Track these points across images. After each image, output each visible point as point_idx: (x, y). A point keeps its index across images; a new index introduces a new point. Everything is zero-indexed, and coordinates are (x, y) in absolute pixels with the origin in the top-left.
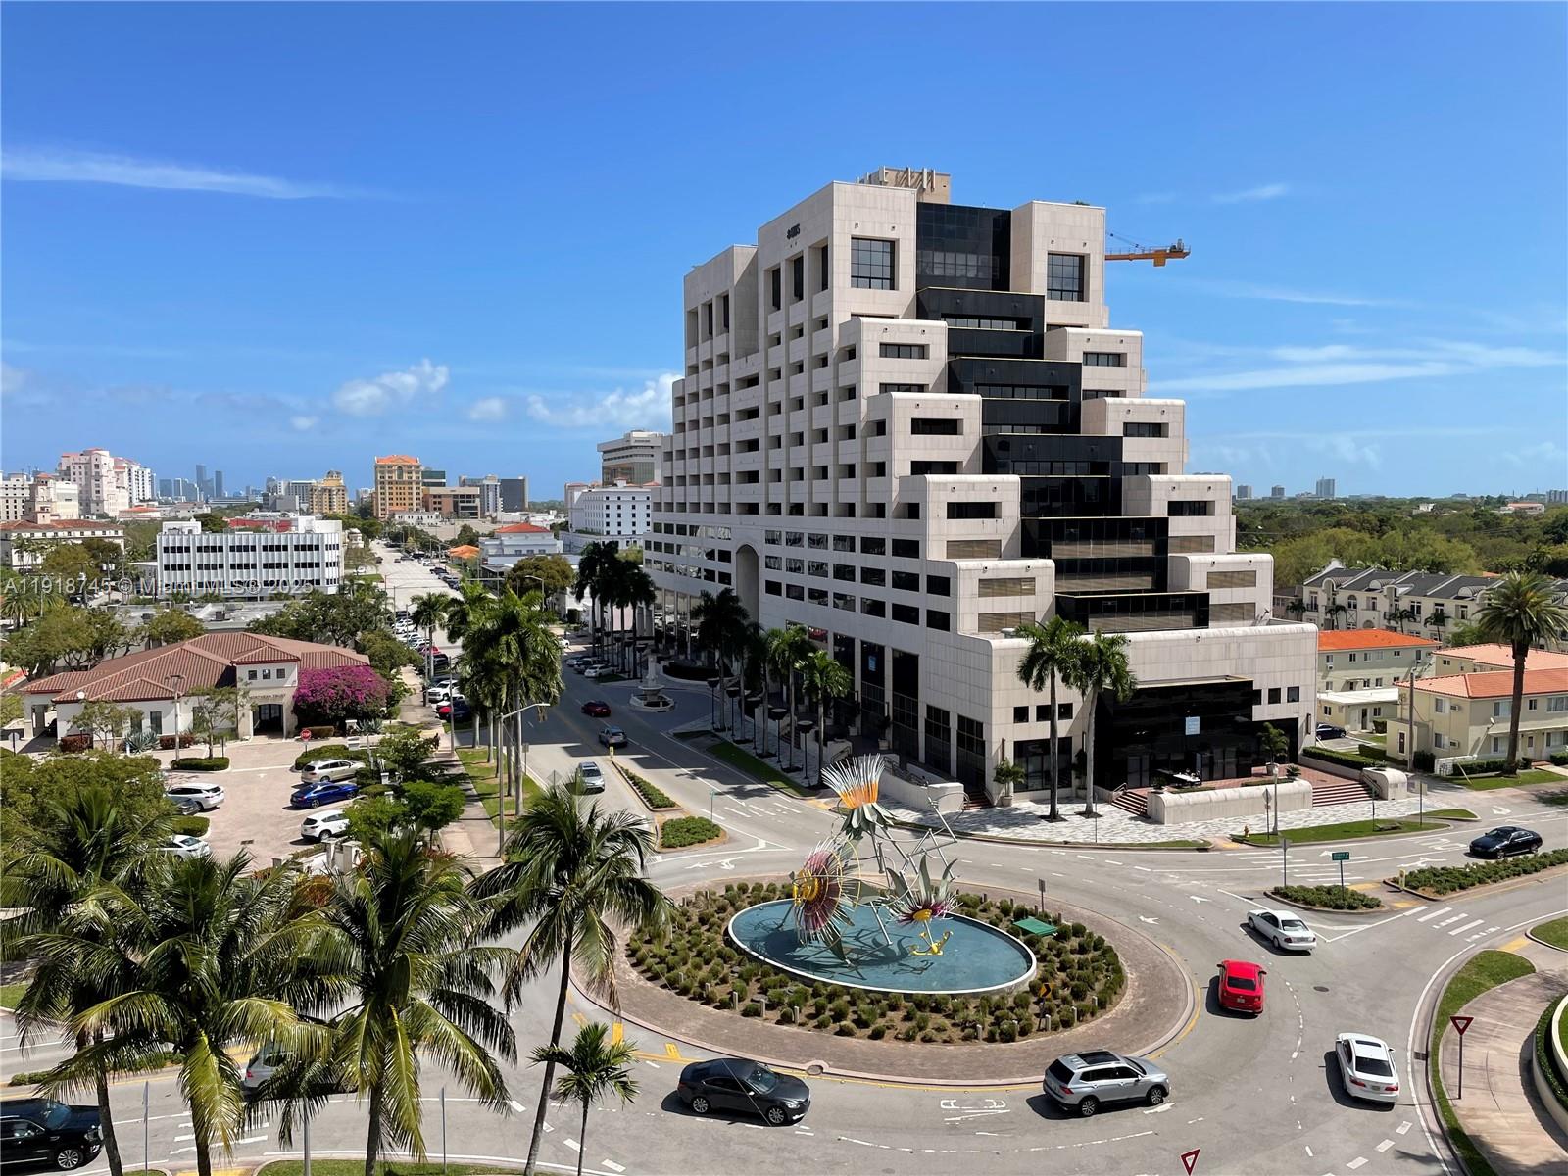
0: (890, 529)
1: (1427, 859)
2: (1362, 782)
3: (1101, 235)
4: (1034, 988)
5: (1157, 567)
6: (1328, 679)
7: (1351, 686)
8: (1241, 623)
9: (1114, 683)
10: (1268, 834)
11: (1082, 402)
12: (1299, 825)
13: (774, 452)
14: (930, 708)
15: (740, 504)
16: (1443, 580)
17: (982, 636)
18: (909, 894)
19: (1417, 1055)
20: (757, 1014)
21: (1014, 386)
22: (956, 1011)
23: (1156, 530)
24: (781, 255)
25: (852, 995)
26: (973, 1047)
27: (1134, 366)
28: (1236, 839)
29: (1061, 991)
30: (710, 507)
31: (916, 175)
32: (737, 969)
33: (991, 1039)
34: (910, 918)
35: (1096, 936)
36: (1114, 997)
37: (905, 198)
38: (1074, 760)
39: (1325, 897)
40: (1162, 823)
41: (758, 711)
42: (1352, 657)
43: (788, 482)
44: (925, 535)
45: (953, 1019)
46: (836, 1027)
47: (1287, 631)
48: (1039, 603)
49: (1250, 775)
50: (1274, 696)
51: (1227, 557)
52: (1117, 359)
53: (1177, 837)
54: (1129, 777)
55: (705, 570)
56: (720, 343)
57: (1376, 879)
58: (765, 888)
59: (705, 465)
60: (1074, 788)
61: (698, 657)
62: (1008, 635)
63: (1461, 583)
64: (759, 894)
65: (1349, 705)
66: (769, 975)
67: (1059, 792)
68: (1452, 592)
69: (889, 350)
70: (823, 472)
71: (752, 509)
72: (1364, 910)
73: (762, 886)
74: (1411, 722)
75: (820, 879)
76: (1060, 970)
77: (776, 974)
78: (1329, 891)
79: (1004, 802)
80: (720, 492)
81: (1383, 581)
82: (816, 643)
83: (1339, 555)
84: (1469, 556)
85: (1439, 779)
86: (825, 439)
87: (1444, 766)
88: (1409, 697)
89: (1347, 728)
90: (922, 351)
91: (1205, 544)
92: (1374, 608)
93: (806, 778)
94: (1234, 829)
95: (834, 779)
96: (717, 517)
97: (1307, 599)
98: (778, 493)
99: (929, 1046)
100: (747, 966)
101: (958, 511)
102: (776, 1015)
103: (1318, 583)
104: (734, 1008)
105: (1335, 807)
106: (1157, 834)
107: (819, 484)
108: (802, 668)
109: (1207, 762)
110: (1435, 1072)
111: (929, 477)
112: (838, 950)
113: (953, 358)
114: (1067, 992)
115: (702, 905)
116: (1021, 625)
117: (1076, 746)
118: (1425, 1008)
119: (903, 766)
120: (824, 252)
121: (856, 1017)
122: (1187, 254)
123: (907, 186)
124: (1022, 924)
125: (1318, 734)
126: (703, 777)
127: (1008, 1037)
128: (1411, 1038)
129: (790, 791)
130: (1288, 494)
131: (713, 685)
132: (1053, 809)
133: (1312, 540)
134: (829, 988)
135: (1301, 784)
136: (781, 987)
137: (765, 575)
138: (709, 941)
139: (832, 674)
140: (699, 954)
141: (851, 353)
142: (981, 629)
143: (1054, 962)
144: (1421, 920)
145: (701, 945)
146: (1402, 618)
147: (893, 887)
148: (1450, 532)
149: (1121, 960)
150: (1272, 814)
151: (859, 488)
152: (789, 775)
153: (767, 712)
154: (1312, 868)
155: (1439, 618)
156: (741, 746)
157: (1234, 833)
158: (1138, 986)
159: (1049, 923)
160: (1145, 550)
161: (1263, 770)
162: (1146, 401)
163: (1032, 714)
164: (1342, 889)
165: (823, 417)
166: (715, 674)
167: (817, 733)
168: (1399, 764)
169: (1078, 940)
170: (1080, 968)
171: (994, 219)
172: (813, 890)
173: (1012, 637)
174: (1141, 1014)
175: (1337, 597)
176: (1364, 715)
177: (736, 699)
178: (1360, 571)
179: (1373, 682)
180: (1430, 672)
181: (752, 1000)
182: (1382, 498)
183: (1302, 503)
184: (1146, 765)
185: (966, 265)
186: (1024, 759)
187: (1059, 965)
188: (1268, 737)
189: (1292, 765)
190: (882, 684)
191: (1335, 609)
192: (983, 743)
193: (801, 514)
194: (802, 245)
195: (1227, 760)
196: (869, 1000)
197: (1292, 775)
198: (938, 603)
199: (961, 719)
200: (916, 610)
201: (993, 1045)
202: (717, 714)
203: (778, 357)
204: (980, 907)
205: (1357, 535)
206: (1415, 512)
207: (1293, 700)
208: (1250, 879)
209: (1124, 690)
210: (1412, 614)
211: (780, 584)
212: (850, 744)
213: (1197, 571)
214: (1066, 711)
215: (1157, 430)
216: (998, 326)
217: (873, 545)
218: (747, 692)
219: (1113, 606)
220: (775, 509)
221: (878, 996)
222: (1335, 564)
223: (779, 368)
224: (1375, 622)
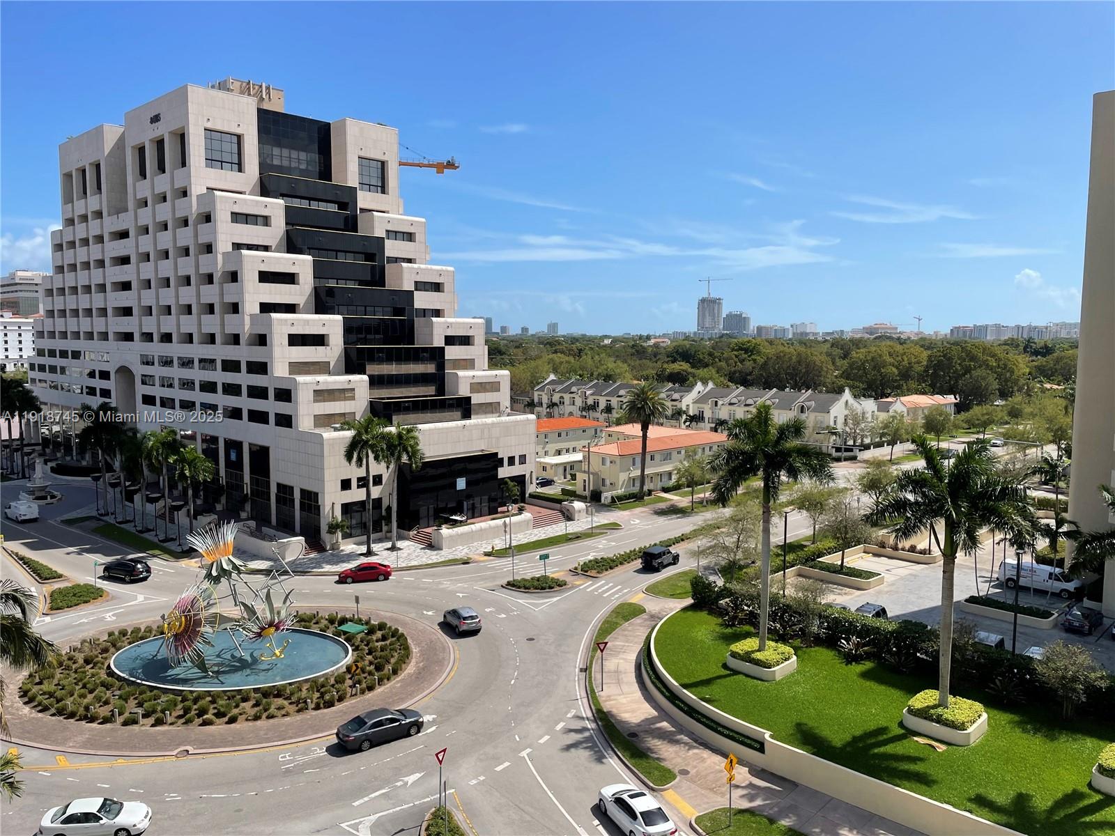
0: (243, 353)
1: (594, 554)
2: (561, 511)
3: (395, 147)
4: (349, 669)
5: (438, 380)
6: (546, 449)
7: (559, 453)
8: (491, 415)
9: (410, 459)
10: (506, 549)
11: (386, 266)
12: (525, 541)
13: (145, 293)
14: (279, 485)
15: (116, 333)
16: (611, 386)
17: (317, 431)
18: (257, 618)
19: (581, 670)
20: (135, 722)
21: (337, 251)
22: (292, 694)
23: (437, 355)
24: (147, 135)
25: (212, 697)
26: (304, 716)
27: (421, 242)
28: (487, 554)
29: (368, 668)
30: (90, 336)
31: (257, 87)
32: (118, 693)
33: (317, 707)
34: (259, 635)
35: (393, 628)
36: (403, 666)
37: (248, 104)
38: (384, 513)
39: (536, 583)
40: (442, 549)
41: (137, 497)
42: (559, 435)
43: (158, 316)
44: (271, 357)
45: (290, 699)
46: (200, 720)
47: (519, 419)
48: (358, 406)
49: (497, 513)
50: (511, 461)
51: (482, 373)
52: (410, 237)
53: (451, 557)
54: (421, 521)
55: (87, 387)
56: (93, 203)
57: (565, 569)
58: (143, 630)
59: (84, 301)
60: (384, 532)
61: (83, 458)
62: (336, 429)
63: (620, 387)
64: (137, 635)
65: (557, 465)
66: (145, 693)
67: (372, 536)
68: (614, 393)
69: (238, 217)
70: (188, 309)
71: (128, 337)
72: (558, 588)
73: (140, 629)
74: (588, 473)
75: (186, 616)
76: (367, 654)
77: (151, 691)
78: (538, 579)
79: (335, 547)
80: (99, 325)
81: (578, 387)
82: (186, 442)
83: (555, 371)
84: (626, 371)
85: (604, 505)
86: (189, 284)
87: (606, 498)
88: (587, 458)
89: (555, 479)
90: (266, 221)
91: (469, 364)
92: (574, 404)
93: (180, 545)
94: (486, 548)
95: (197, 543)
96: (96, 344)
97: (536, 400)
98: (150, 325)
99: (271, 721)
100: (127, 689)
101: (296, 340)
102: (151, 720)
103: (542, 389)
104: (115, 721)
105: (546, 528)
106: (438, 557)
107: (184, 318)
108: (175, 461)
109: (470, 506)
110: (590, 677)
111: (274, 315)
112: (202, 666)
113: (290, 227)
114: (372, 667)
115: (86, 649)
116: (345, 421)
117: (385, 504)
118: (588, 640)
119: (258, 528)
120: (182, 138)
121: (216, 711)
122: (458, 167)
123: (249, 95)
124: (343, 628)
125: (538, 484)
126: (88, 553)
127: (330, 704)
128: (578, 660)
129: (166, 556)
130: (531, 332)
131: (96, 479)
132: (369, 548)
133: (539, 362)
134: (194, 695)
135: (527, 515)
136: (155, 700)
137: (141, 390)
138: (93, 676)
139: (198, 464)
140: (84, 686)
141: (208, 218)
142: (316, 426)
143: (364, 649)
144: (588, 590)
145: (85, 681)
146: (589, 409)
147: (245, 615)
148: (618, 356)
149: (409, 641)
150: (508, 537)
151: (218, 322)
152: (165, 544)
153: (144, 497)
154: (528, 567)
155: (609, 409)
156: (122, 526)
157: (486, 550)
158: (420, 656)
159: (362, 624)
160: (430, 368)
161: (505, 509)
162: (429, 266)
163: (354, 483)
164: (545, 577)
165: (186, 266)
166: (99, 470)
167: (189, 511)
168: (582, 498)
169: (381, 632)
170: (382, 651)
171: (318, 128)
172: (180, 626)
173: (339, 430)
174: (420, 673)
175: (553, 398)
176: (565, 470)
177: (118, 489)
178: (566, 381)
179: (571, 450)
180: (603, 441)
181: (130, 713)
182: (584, 336)
183: (539, 338)
184: (431, 512)
185: (299, 160)
186: (349, 515)
187: (367, 651)
188: (507, 487)
189: (522, 504)
190: (241, 469)
191: (552, 405)
192: (319, 506)
193: (171, 342)
194: (162, 130)
195: (483, 505)
196: (226, 698)
197: (521, 510)
198: (283, 408)
199: (302, 491)
200: (267, 414)
201: (319, 711)
202: (101, 502)
203: (145, 217)
204: (314, 621)
205: (567, 358)
206: (602, 344)
207: (522, 464)
208: (494, 578)
209: (416, 463)
210: (594, 407)
211: (155, 397)
212: (216, 517)
213: (463, 381)
214: (378, 480)
215: (437, 287)
216: (323, 206)
217: (231, 366)
218: (127, 484)
219: (409, 407)
220: (148, 337)
221: (233, 693)
222: (552, 377)
223: (148, 225)
224: (574, 413)
